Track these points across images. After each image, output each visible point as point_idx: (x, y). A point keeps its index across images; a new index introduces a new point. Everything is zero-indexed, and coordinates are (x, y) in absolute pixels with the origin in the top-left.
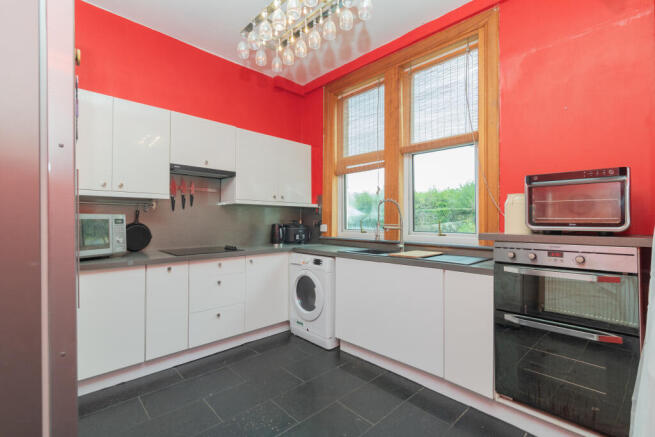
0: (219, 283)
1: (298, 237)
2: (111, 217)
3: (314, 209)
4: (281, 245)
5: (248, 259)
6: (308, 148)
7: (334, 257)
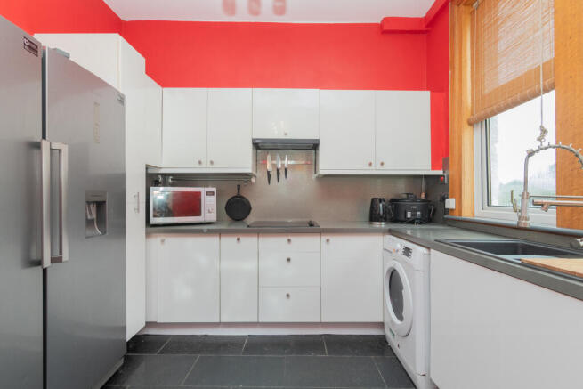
0: (289, 260)
1: (409, 215)
2: (203, 190)
3: (438, 177)
4: (383, 223)
5: (324, 238)
6: (425, 95)
7: (429, 248)
